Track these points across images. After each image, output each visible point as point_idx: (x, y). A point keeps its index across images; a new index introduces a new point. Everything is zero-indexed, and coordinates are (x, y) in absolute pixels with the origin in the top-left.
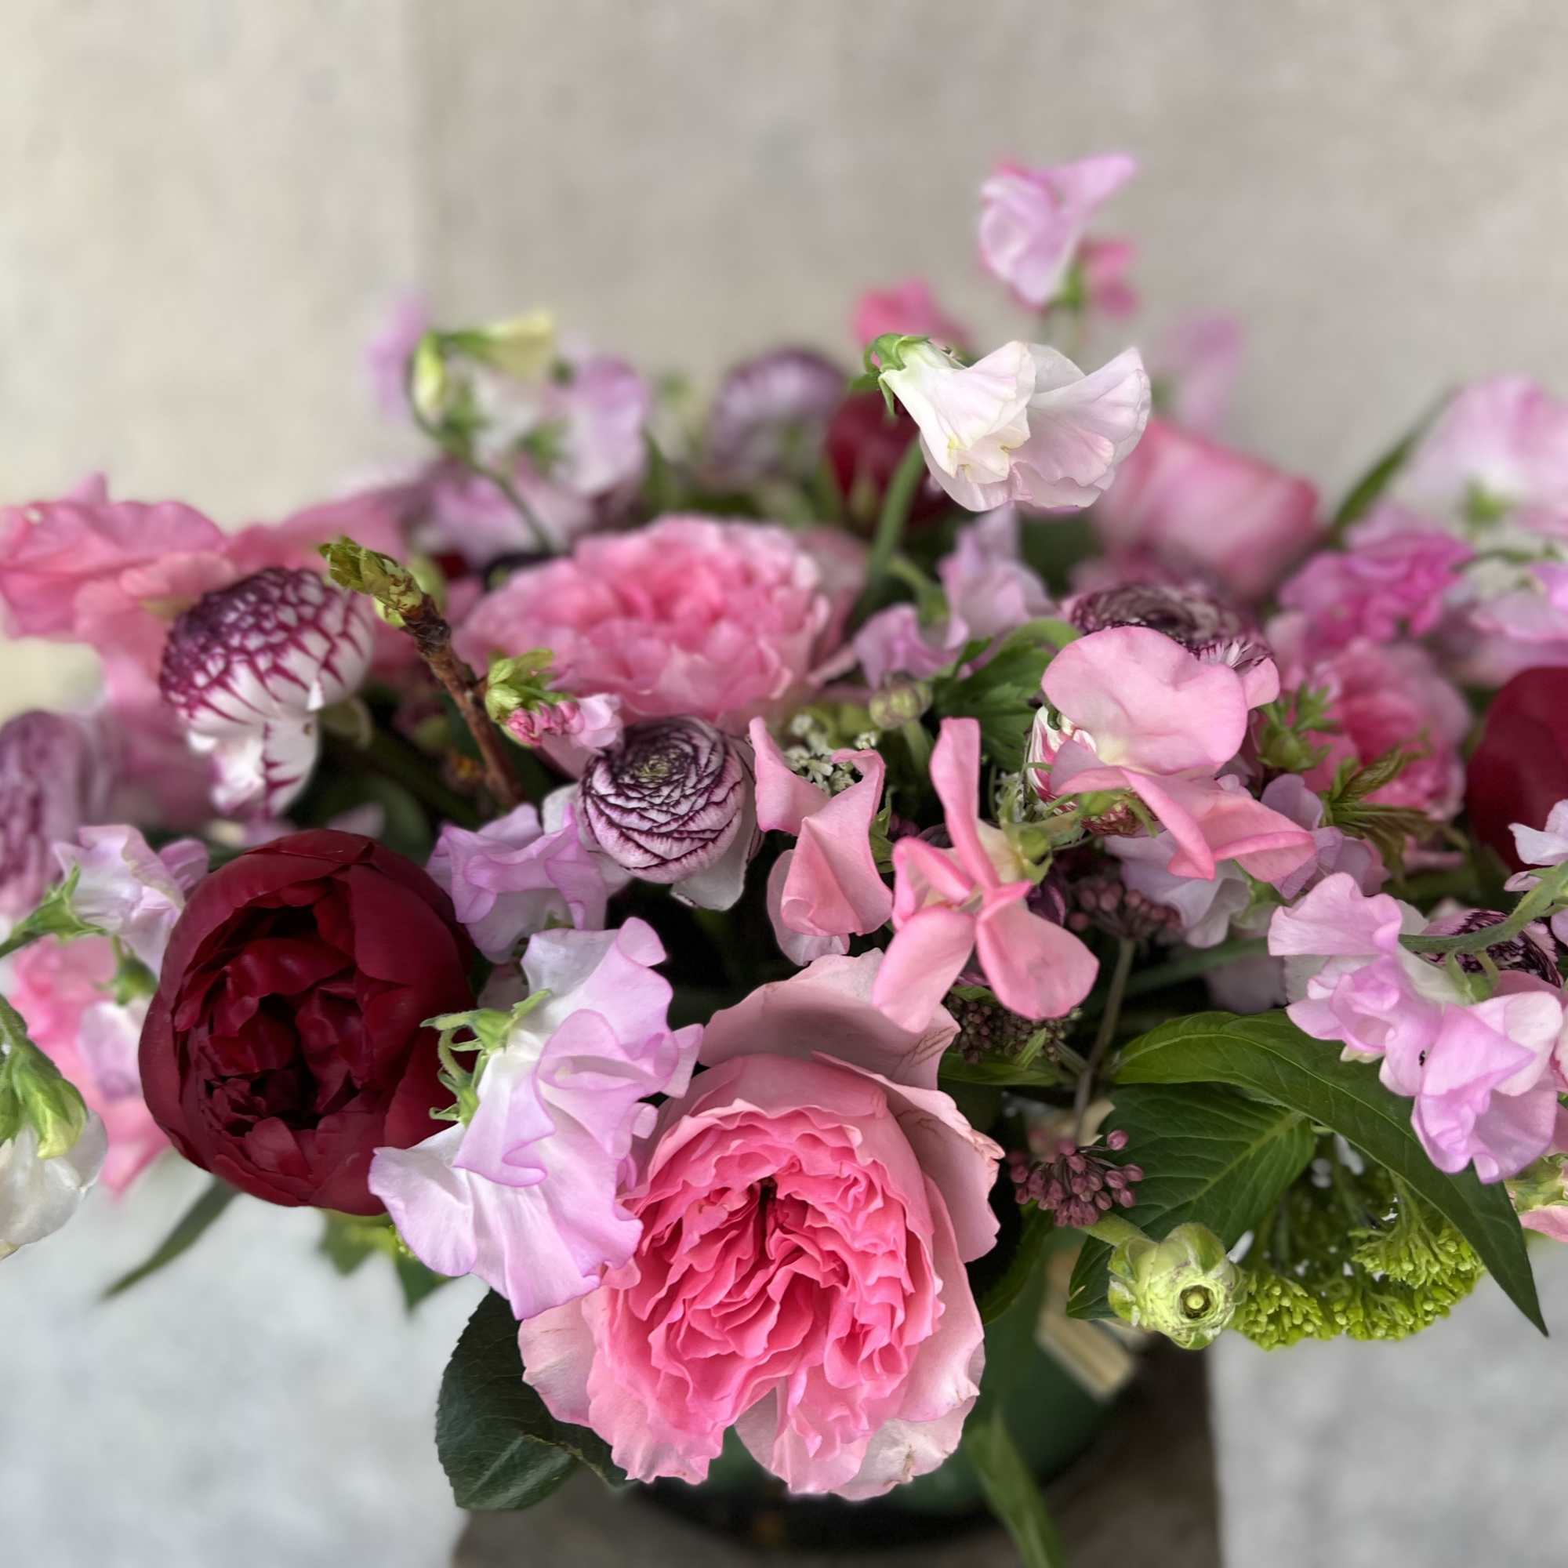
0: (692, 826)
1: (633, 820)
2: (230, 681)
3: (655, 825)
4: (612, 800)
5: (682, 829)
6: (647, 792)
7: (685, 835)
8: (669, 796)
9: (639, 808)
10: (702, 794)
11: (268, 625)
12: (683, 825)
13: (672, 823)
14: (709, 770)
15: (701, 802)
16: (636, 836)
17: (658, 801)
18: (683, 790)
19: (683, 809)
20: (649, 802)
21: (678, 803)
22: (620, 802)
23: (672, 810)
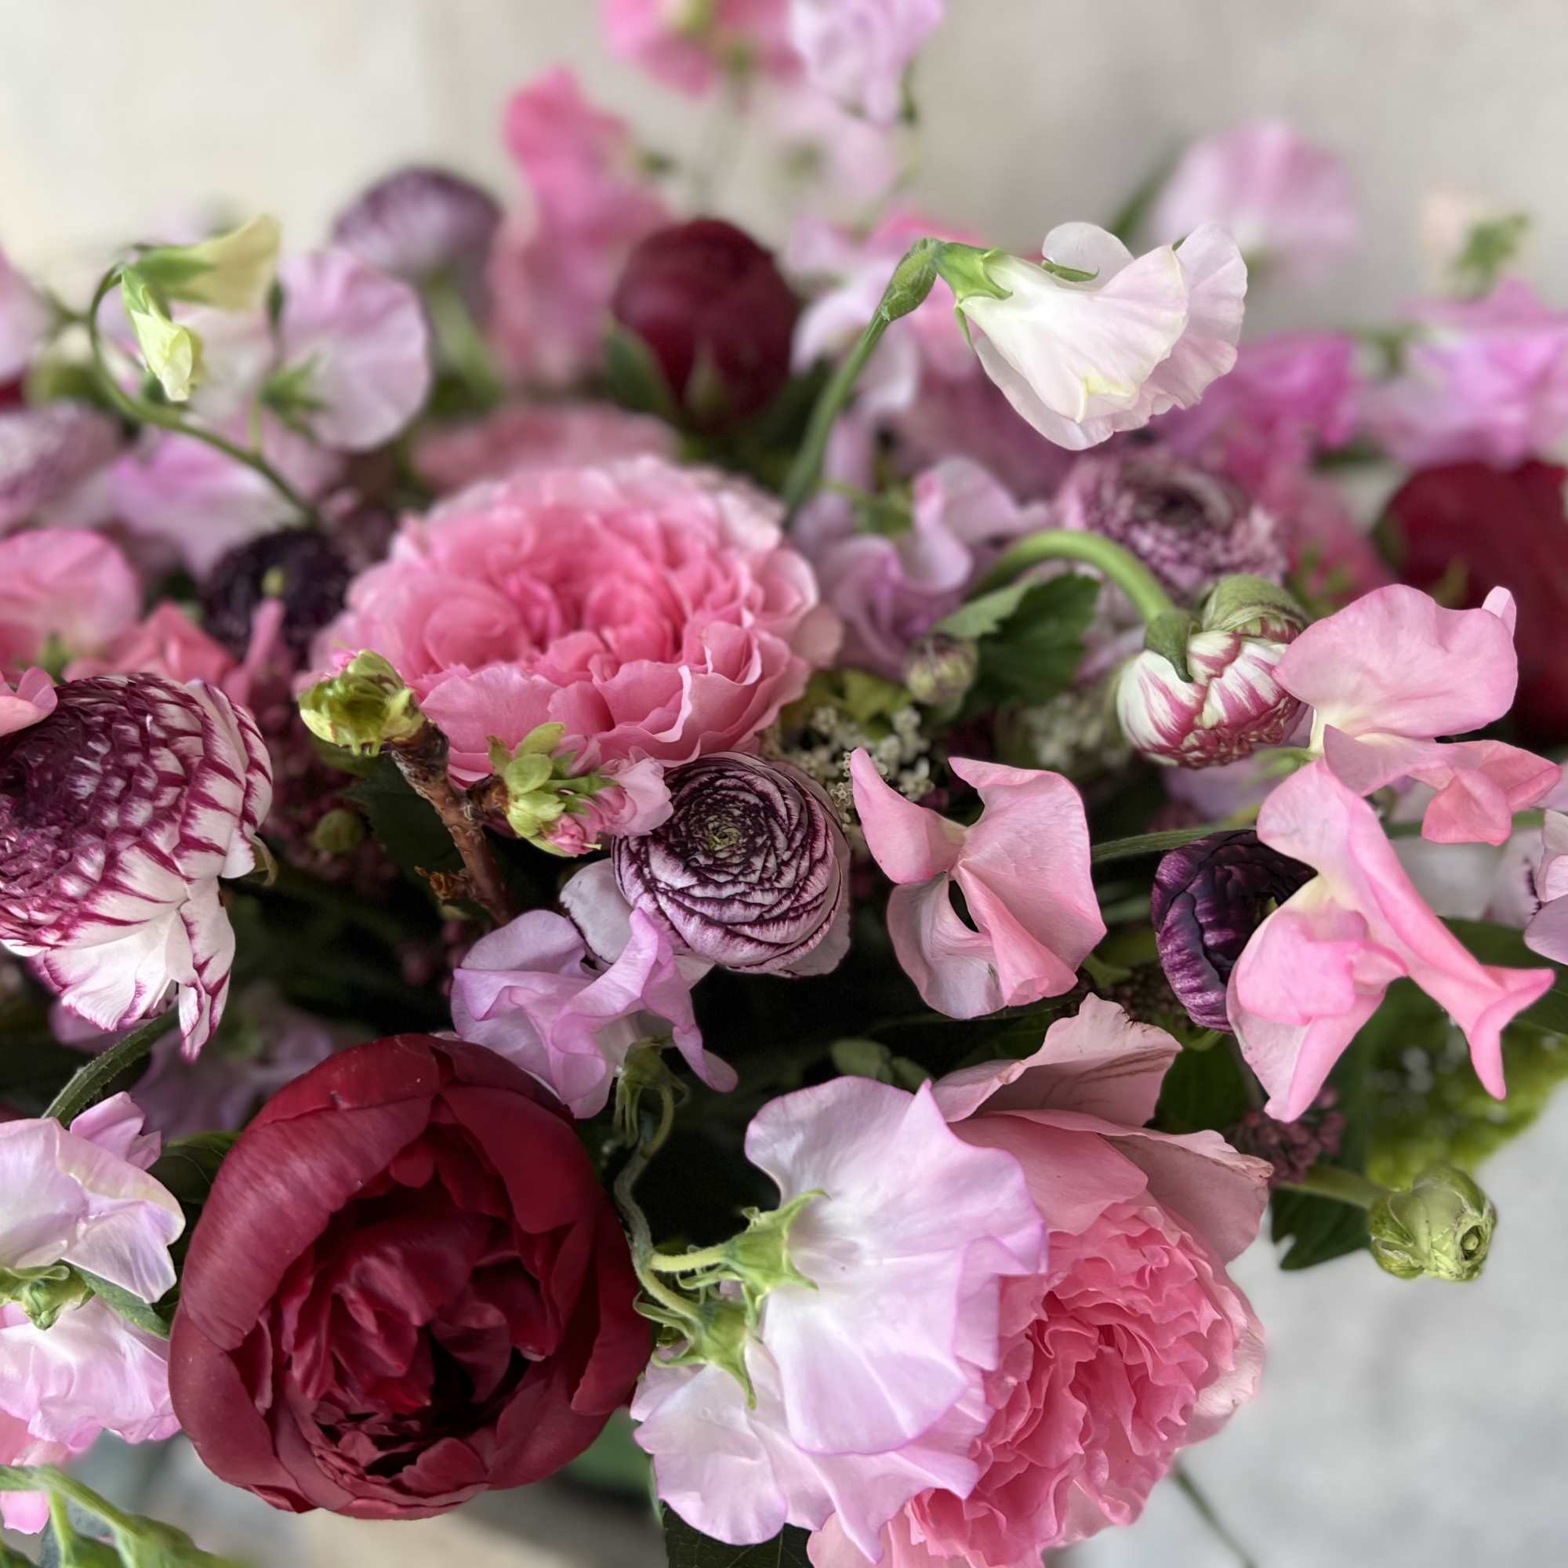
0: (807, 897)
1: (736, 911)
2: (121, 877)
3: (764, 909)
4: (698, 892)
5: (797, 904)
6: (735, 871)
7: (801, 910)
8: (765, 868)
9: (737, 894)
10: (803, 854)
11: (148, 784)
12: (797, 899)
13: (783, 901)
14: (795, 821)
15: (805, 864)
16: (747, 930)
17: (754, 878)
18: (777, 857)
19: (788, 878)
20: (746, 883)
21: (780, 874)
22: (710, 892)
23: (777, 885)
